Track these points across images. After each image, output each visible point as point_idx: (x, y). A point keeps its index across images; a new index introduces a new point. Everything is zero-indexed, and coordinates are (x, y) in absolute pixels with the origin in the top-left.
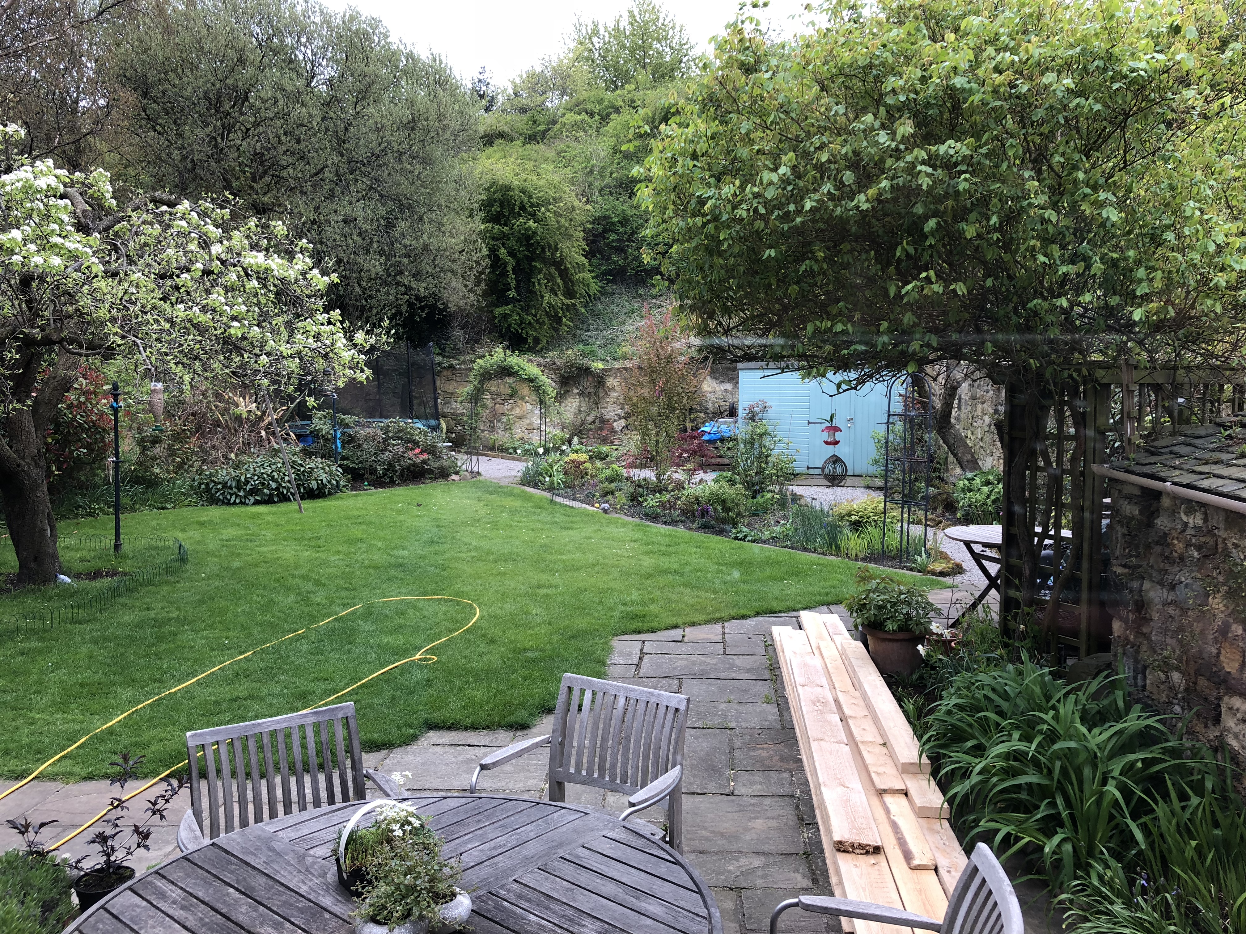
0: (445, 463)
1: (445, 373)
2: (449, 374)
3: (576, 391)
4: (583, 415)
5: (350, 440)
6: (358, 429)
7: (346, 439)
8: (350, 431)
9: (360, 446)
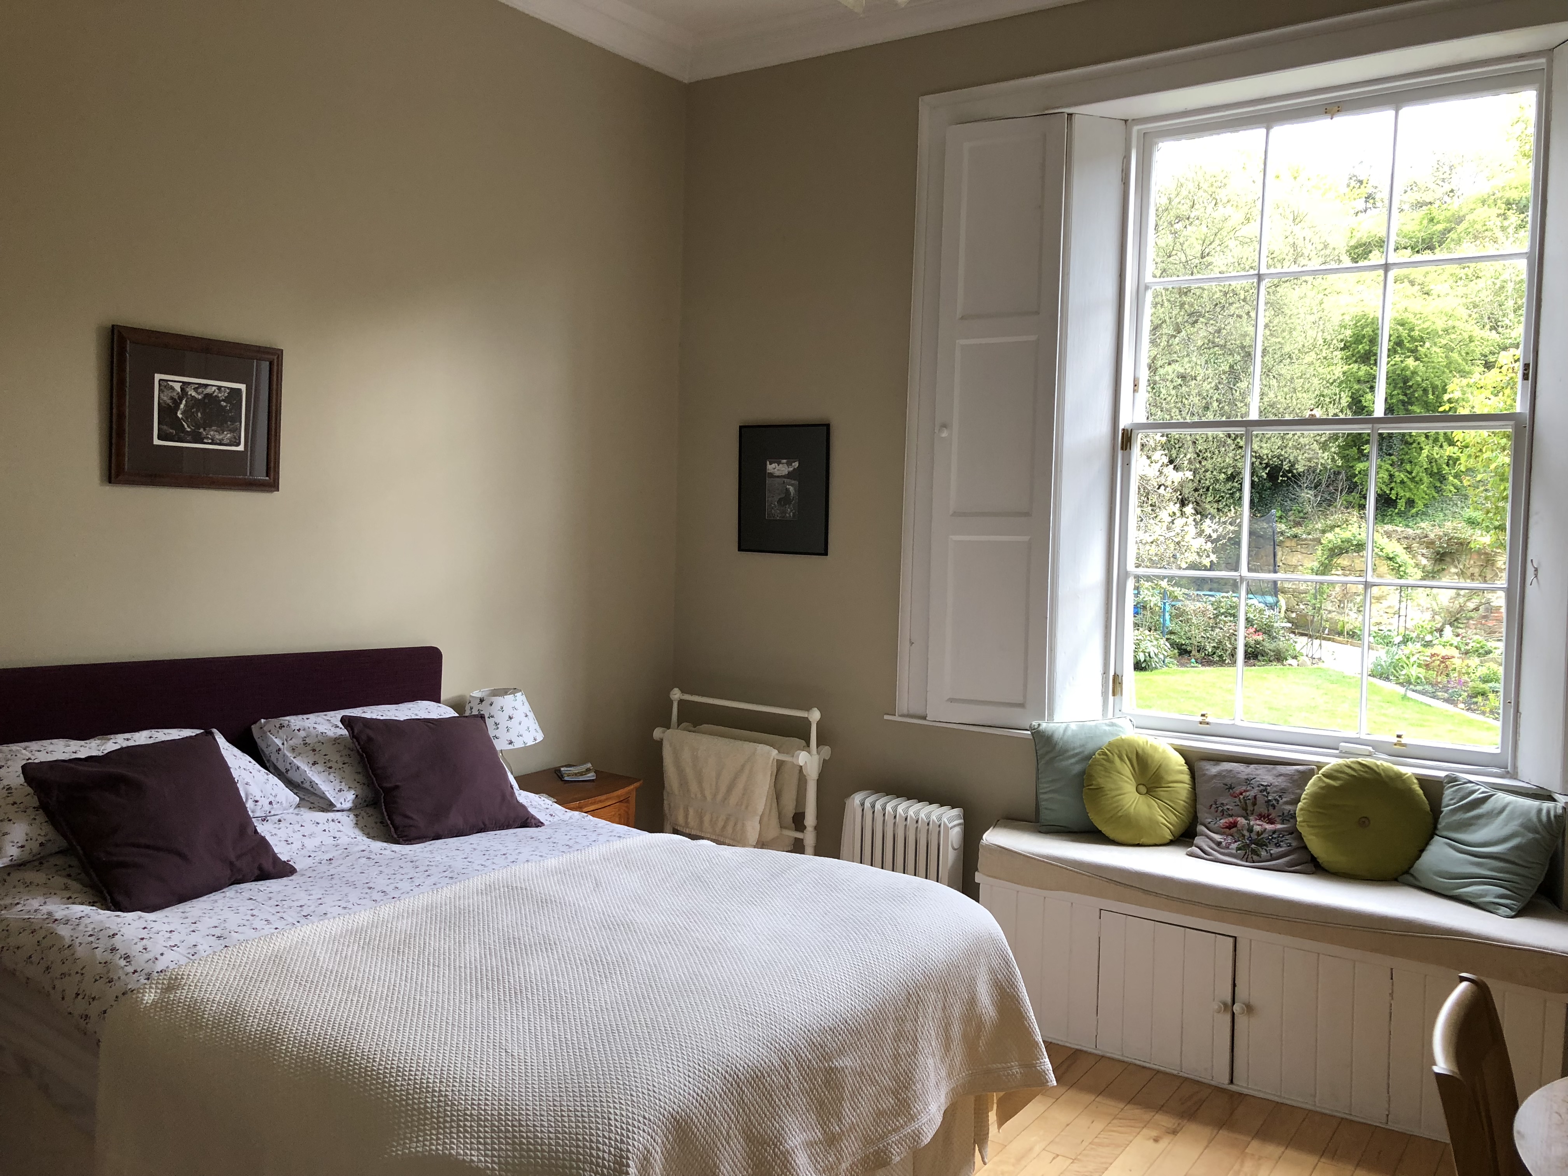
0: (1282, 644)
1: (1288, 543)
2: (1293, 544)
3: (1453, 570)
4: (1462, 600)
5: (1180, 615)
6: (1187, 602)
7: (1174, 612)
8: (1179, 604)
9: (1188, 621)
